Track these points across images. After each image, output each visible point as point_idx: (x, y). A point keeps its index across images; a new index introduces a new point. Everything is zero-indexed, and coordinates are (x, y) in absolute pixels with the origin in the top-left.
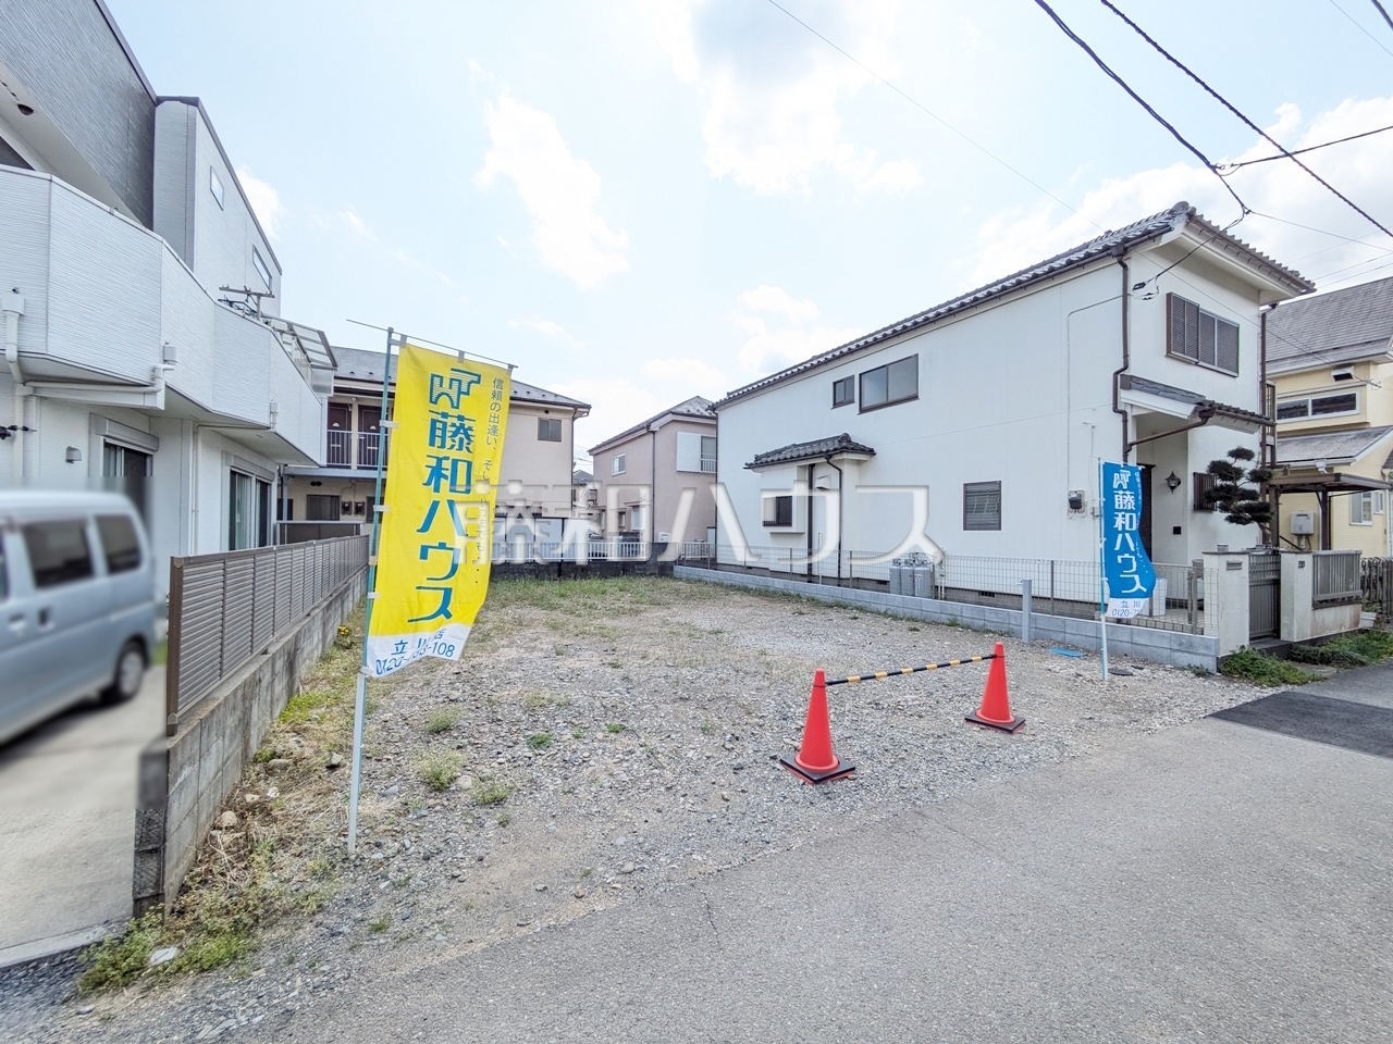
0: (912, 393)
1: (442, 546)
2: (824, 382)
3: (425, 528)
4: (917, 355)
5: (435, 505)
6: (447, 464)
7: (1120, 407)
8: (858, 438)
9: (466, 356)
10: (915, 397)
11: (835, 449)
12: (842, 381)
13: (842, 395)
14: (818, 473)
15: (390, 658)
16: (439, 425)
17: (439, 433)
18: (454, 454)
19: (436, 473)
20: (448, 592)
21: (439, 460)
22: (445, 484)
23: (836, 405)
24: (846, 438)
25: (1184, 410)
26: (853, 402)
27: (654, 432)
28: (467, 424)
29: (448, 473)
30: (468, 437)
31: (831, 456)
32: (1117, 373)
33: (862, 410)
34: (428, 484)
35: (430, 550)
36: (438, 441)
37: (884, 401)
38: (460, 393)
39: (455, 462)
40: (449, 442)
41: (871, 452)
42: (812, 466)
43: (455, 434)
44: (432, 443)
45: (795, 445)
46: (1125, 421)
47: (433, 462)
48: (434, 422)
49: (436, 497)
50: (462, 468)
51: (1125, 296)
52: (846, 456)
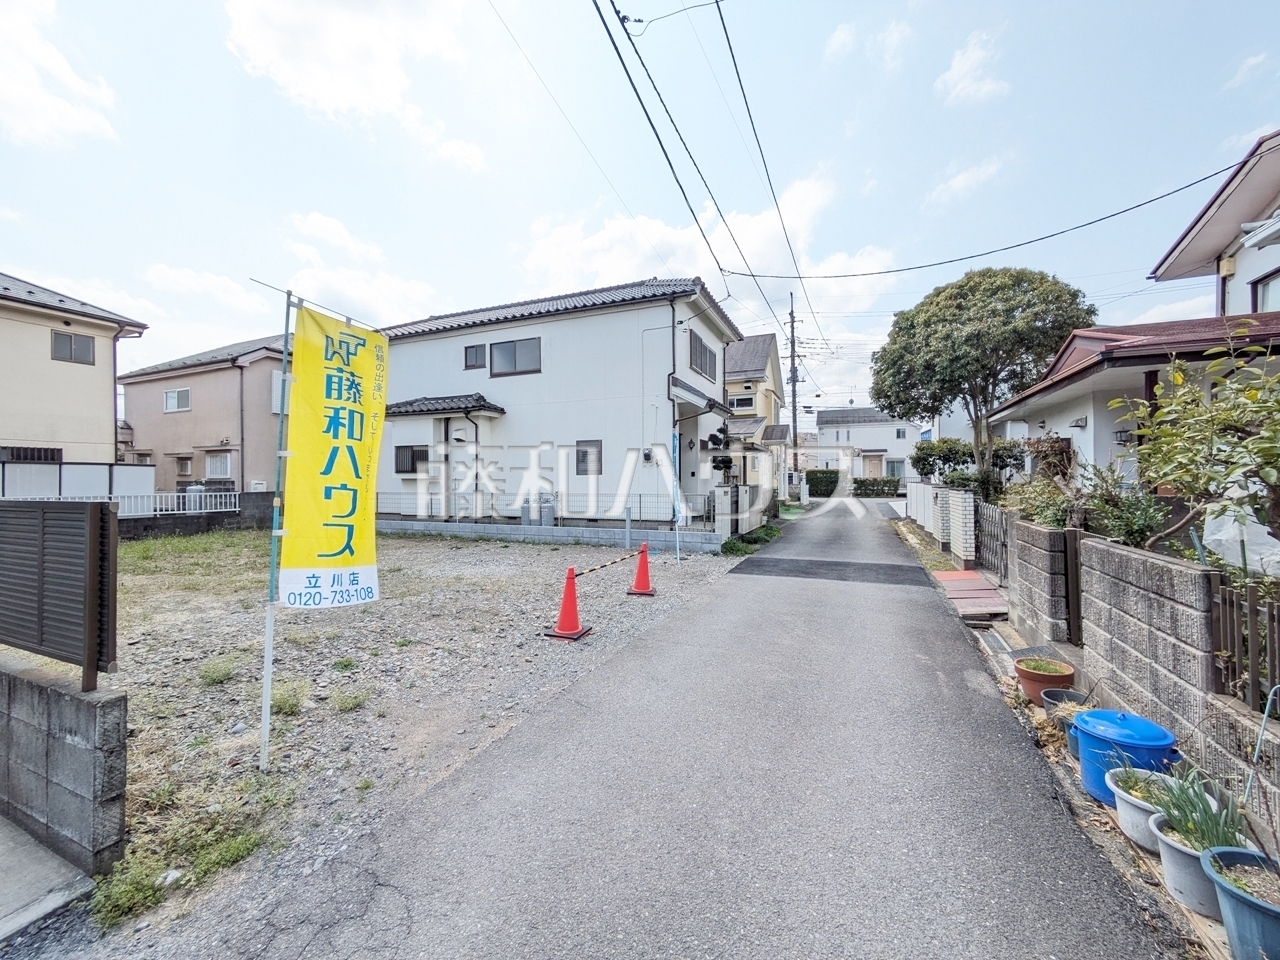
0: (536, 367)
1: (344, 487)
2: (458, 344)
3: (328, 471)
4: (539, 338)
5: (335, 451)
6: (344, 414)
7: (671, 397)
8: (491, 399)
9: (353, 322)
10: (539, 371)
11: (473, 407)
12: (473, 347)
13: (473, 358)
14: (453, 426)
15: (304, 591)
16: (335, 380)
17: (335, 386)
18: (350, 405)
19: (334, 423)
20: (351, 528)
21: (337, 411)
22: (343, 432)
23: (467, 367)
24: (481, 398)
25: (702, 403)
26: (484, 366)
27: (241, 368)
28: (357, 380)
29: (346, 422)
30: (358, 391)
31: (469, 412)
32: (669, 375)
33: (493, 375)
34: (328, 431)
35: (333, 490)
36: (335, 394)
37: (512, 370)
38: (348, 353)
39: (352, 413)
40: (345, 395)
41: (502, 411)
42: (447, 420)
43: (350, 388)
44: (329, 396)
45: (426, 399)
46: (674, 406)
47: (331, 413)
48: (329, 378)
49: (335, 443)
50: (357, 417)
51: (674, 327)
52: (483, 413)
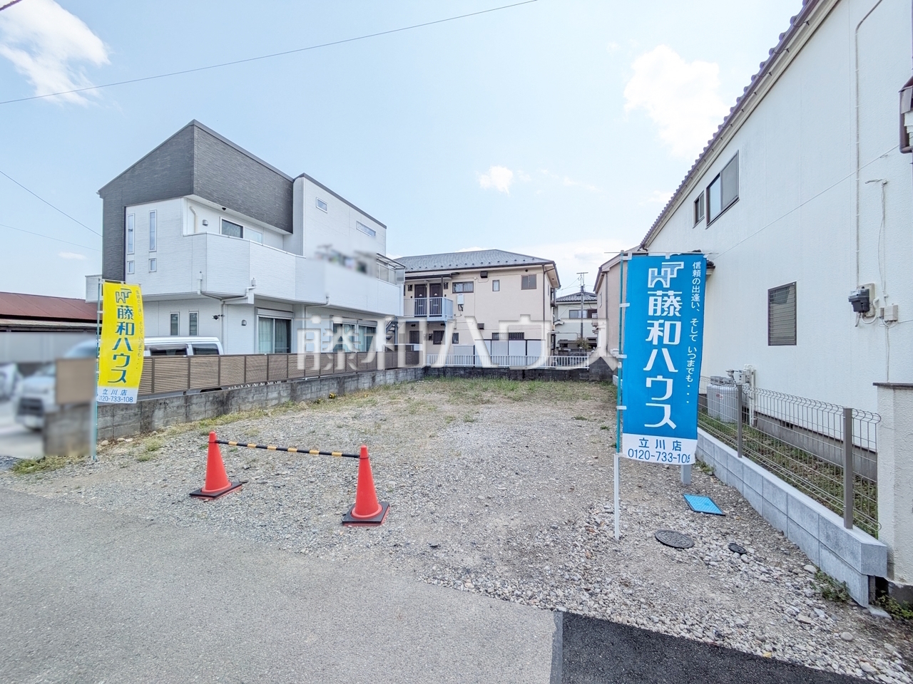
0: (736, 195)
1: (122, 355)
3: (115, 349)
4: (737, 153)
5: (120, 339)
6: (124, 324)
10: (737, 200)
12: (698, 199)
16: (121, 310)
17: (121, 313)
18: (127, 321)
19: (121, 328)
20: (125, 372)
21: (122, 323)
22: (124, 332)
23: (696, 222)
27: (606, 272)
28: (130, 309)
29: (125, 328)
30: (131, 313)
33: (709, 224)
34: (118, 332)
36: (121, 316)
38: (125, 297)
39: (127, 324)
40: (124, 317)
43: (126, 313)
44: (119, 317)
47: (120, 324)
48: (119, 309)
49: (120, 337)
50: (130, 326)
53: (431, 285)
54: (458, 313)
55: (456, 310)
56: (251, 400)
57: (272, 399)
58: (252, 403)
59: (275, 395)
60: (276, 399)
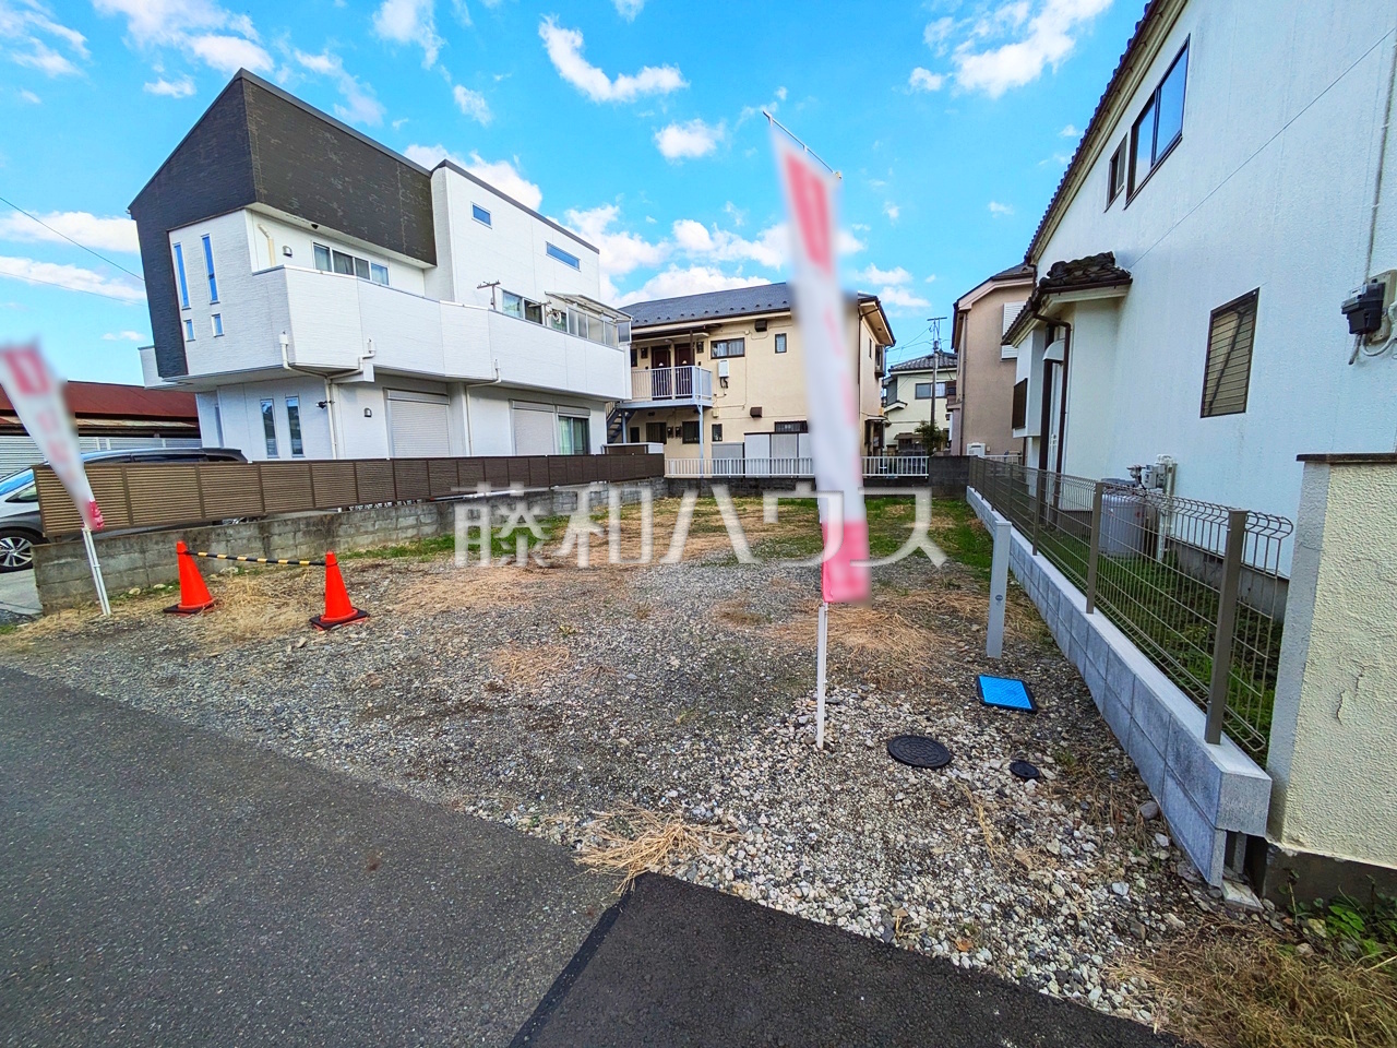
0: (1177, 131)
4: (1188, 40)
10: (1180, 138)
12: (1118, 151)
13: (1118, 178)
23: (1111, 201)
26: (1123, 186)
27: (966, 311)
33: (1129, 198)
37: (1151, 167)
41: (1127, 282)
42: (1051, 326)
53: (676, 346)
54: (720, 392)
55: (716, 387)
56: (371, 529)
57: (407, 528)
58: (372, 533)
59: (411, 521)
60: (413, 527)
